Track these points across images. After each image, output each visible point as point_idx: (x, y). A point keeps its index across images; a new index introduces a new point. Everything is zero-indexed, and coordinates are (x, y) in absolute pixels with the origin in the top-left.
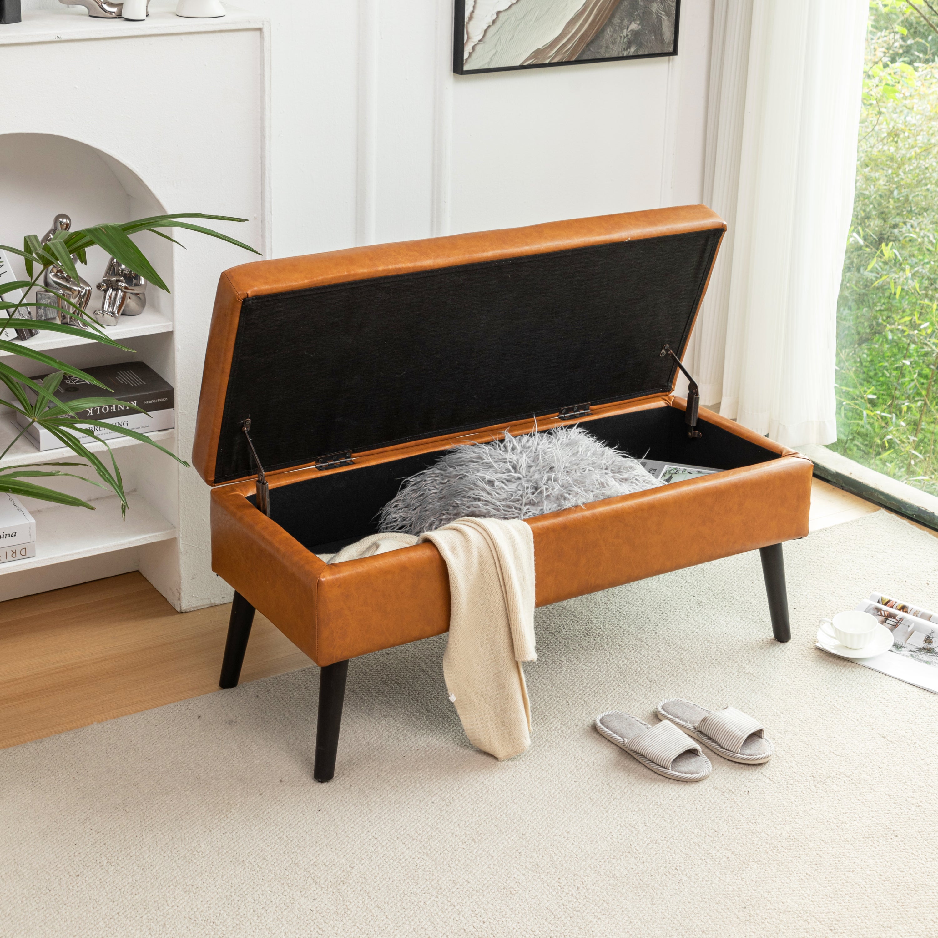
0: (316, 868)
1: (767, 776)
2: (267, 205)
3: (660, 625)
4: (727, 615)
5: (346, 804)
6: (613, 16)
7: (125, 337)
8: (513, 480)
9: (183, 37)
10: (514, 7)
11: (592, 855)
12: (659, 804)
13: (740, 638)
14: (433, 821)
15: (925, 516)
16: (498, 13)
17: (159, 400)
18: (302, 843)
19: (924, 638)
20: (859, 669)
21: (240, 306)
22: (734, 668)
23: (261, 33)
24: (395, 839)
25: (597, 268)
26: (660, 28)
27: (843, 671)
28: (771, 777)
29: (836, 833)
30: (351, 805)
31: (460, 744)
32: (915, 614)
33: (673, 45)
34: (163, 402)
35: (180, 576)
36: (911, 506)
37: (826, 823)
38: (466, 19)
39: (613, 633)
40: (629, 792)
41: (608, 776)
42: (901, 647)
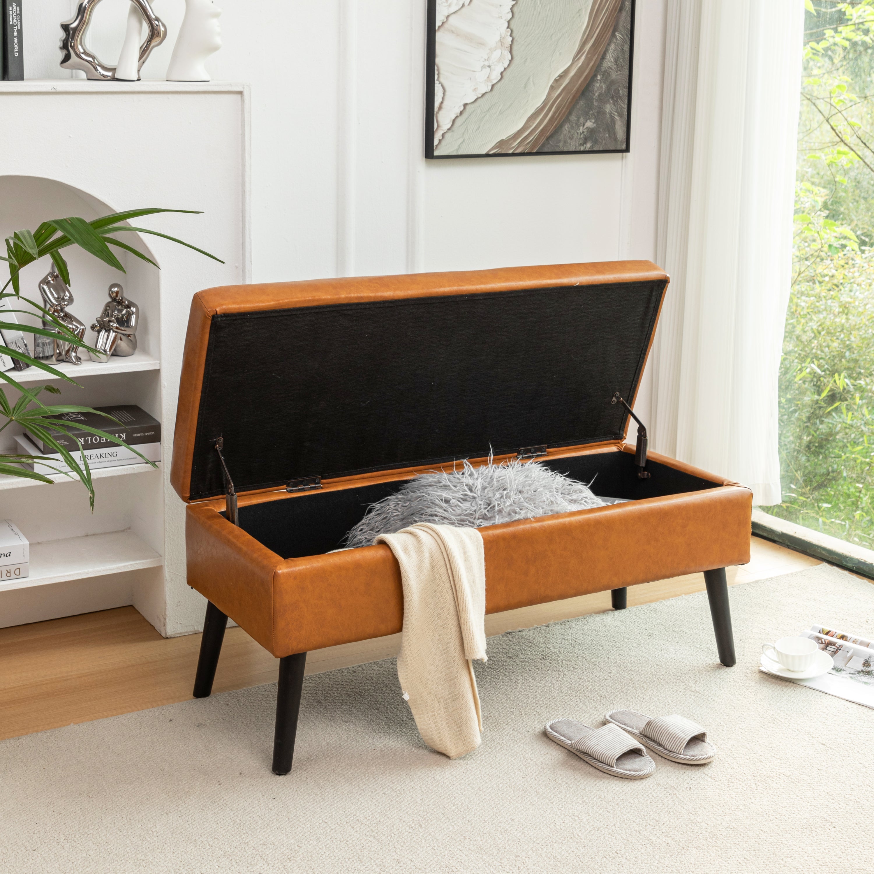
0: (265, 847)
1: (709, 775)
2: (247, 255)
3: (612, 652)
4: (676, 644)
5: (301, 794)
6: (570, 113)
7: (114, 372)
8: (469, 499)
9: (170, 96)
10: (479, 100)
11: (535, 840)
12: (603, 797)
13: (688, 663)
14: (382, 809)
15: (865, 568)
16: (465, 105)
17: (146, 434)
18: (254, 826)
19: (863, 662)
20: (800, 689)
21: (209, 322)
22: (681, 686)
23: (242, 97)
24: (345, 823)
25: (548, 310)
26: (613, 127)
27: (785, 690)
28: (713, 776)
29: (775, 824)
30: (305, 794)
31: (415, 745)
32: (854, 642)
33: (625, 143)
34: (150, 435)
35: (165, 603)
36: (851, 559)
37: (765, 815)
38: (436, 109)
39: (567, 657)
40: (575, 787)
41: (555, 774)
42: (841, 670)
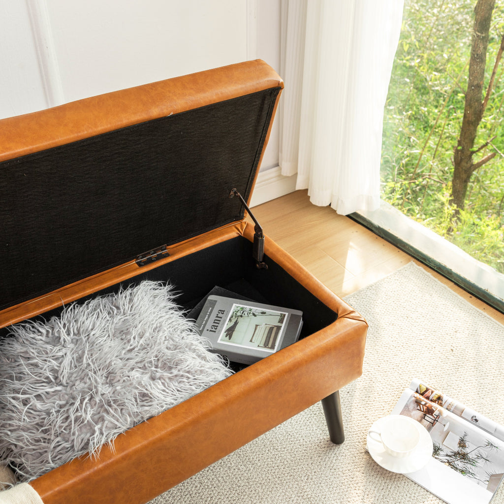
25: (139, 146)
32: (449, 408)
36: (433, 261)
42: (439, 449)
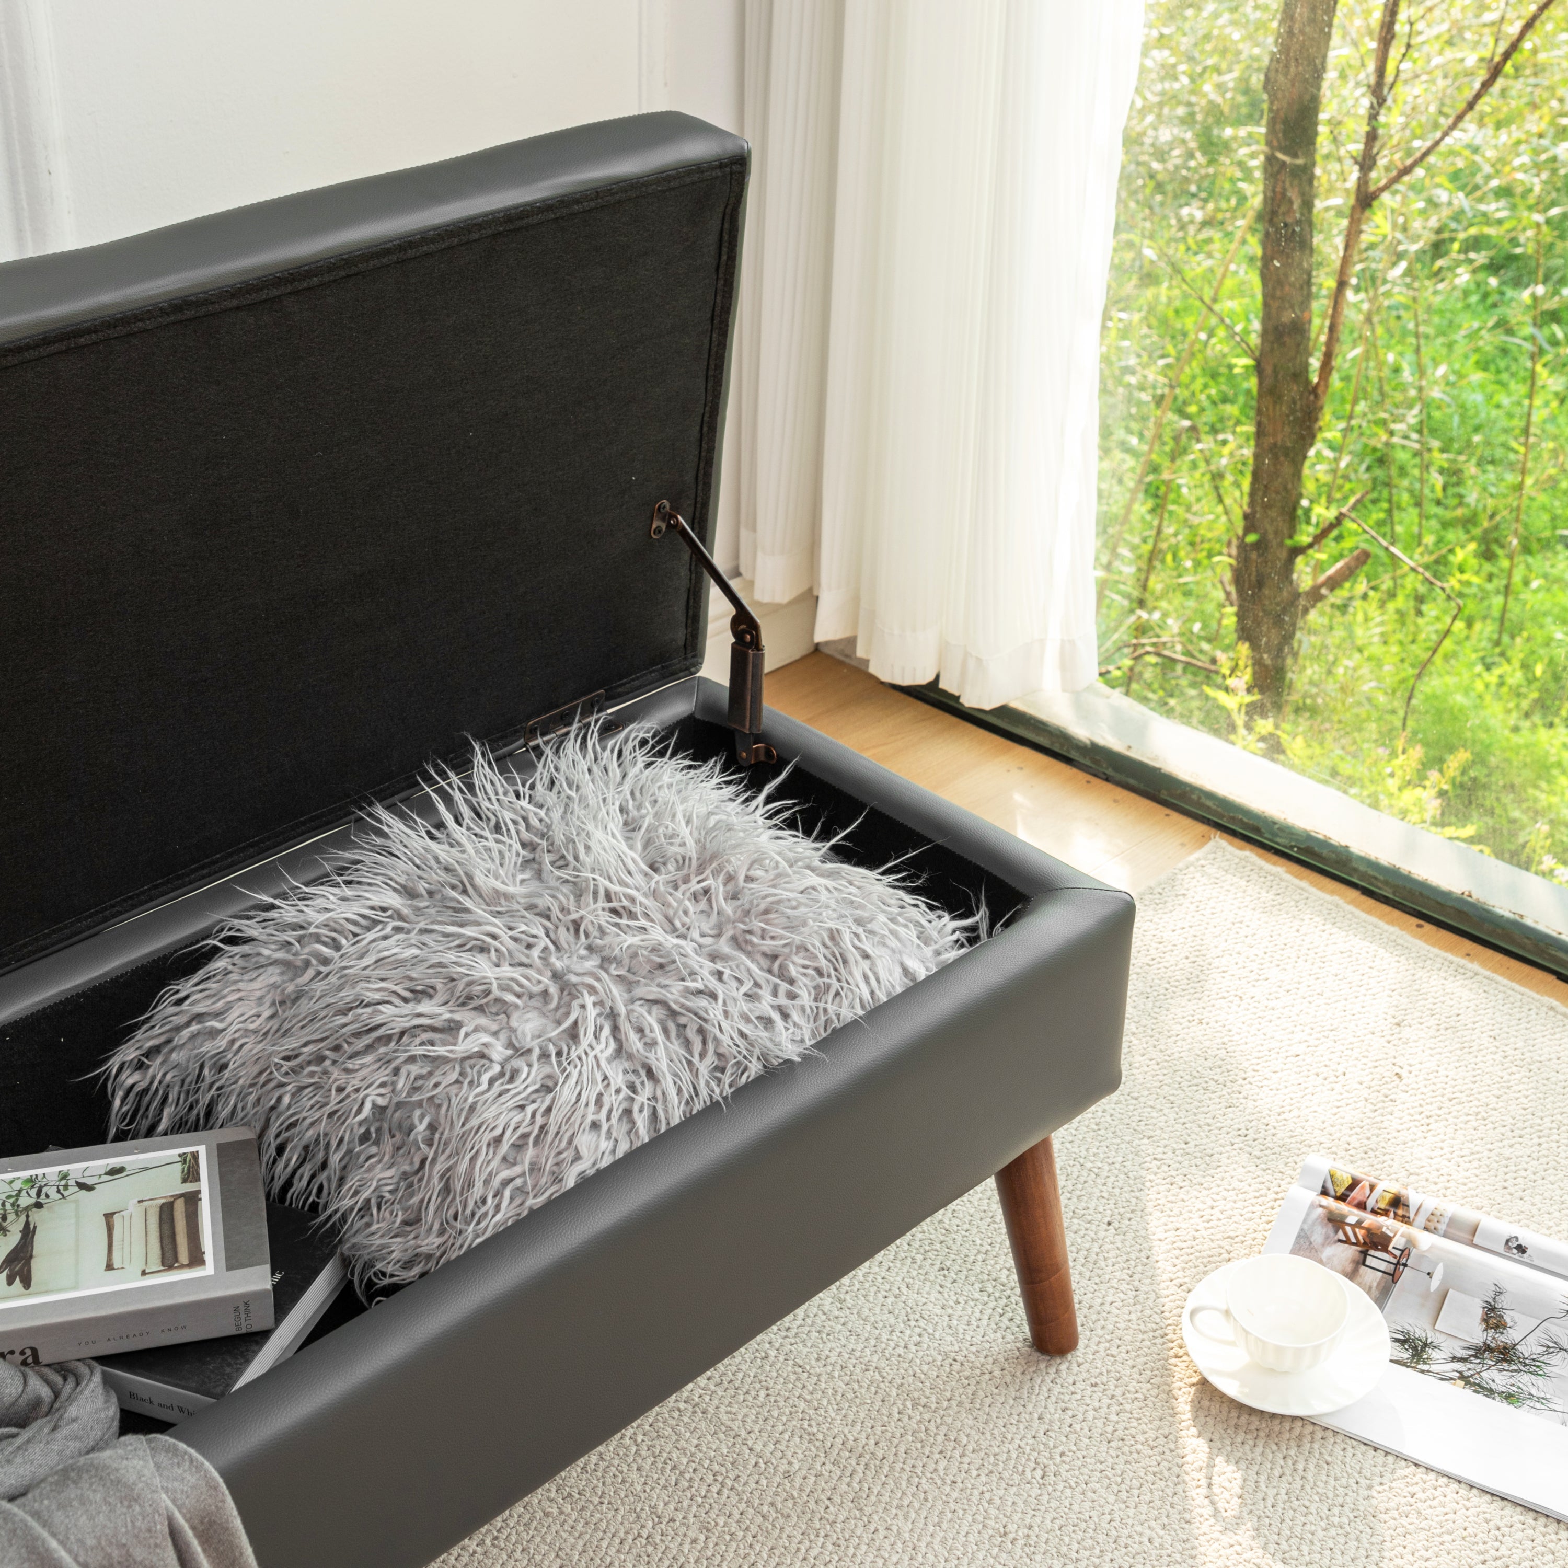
15: (1326, 854)
32: (1431, 1224)
36: (1286, 830)
42: (1425, 1345)
